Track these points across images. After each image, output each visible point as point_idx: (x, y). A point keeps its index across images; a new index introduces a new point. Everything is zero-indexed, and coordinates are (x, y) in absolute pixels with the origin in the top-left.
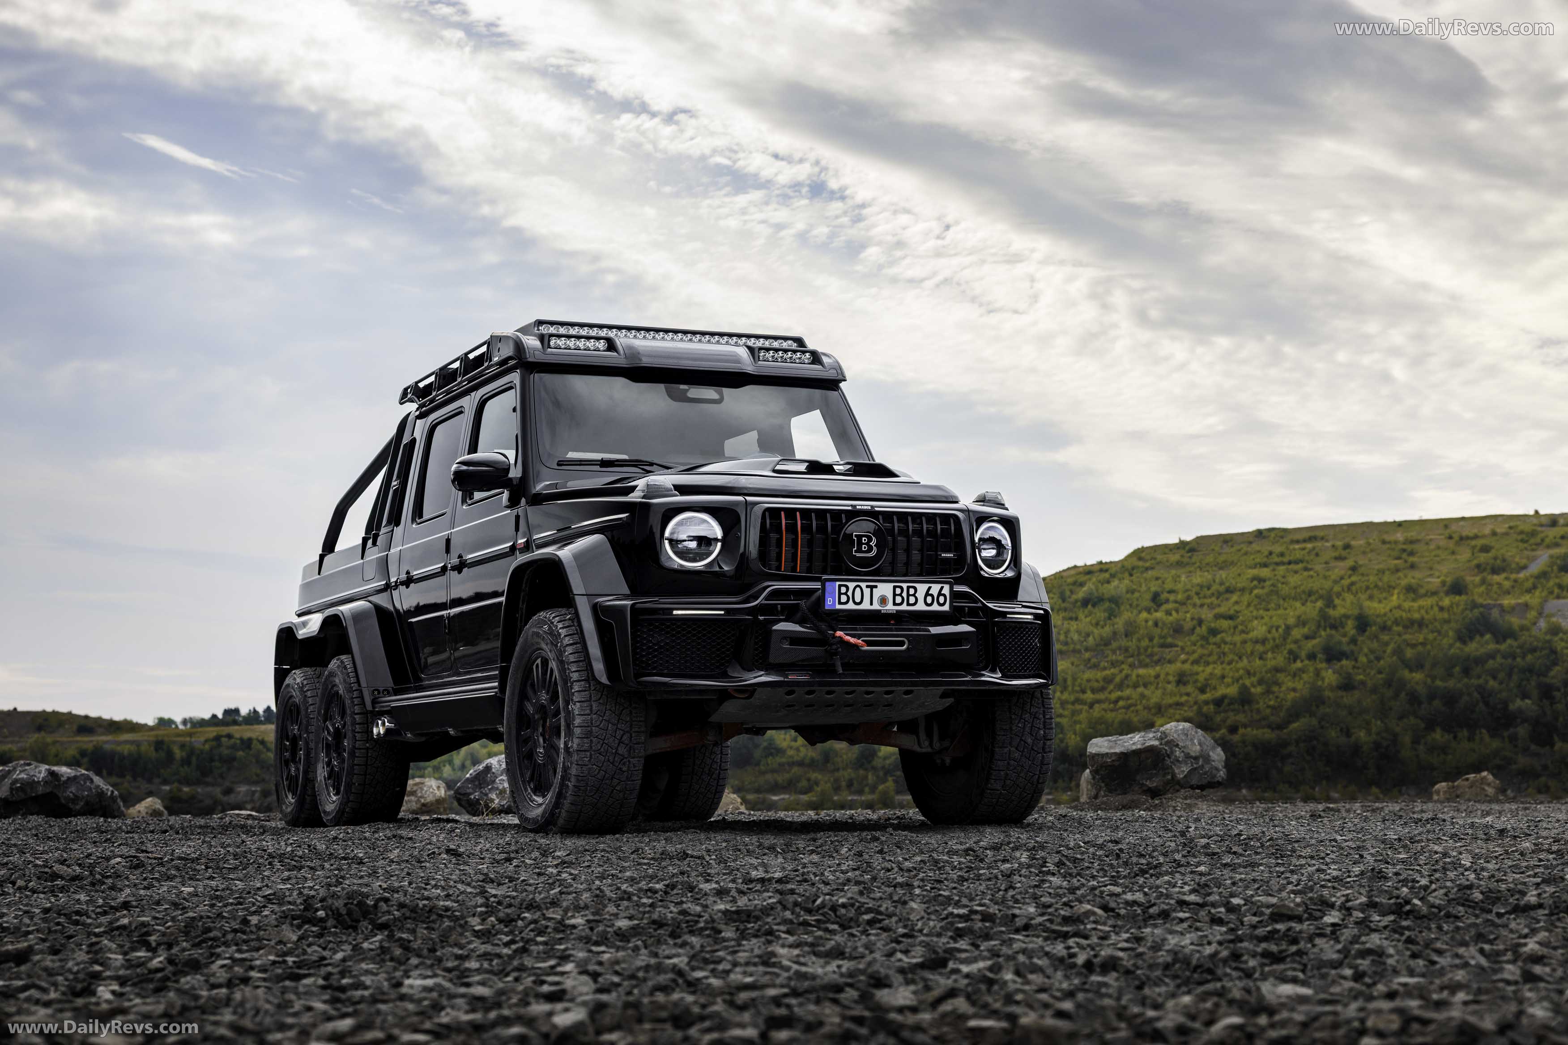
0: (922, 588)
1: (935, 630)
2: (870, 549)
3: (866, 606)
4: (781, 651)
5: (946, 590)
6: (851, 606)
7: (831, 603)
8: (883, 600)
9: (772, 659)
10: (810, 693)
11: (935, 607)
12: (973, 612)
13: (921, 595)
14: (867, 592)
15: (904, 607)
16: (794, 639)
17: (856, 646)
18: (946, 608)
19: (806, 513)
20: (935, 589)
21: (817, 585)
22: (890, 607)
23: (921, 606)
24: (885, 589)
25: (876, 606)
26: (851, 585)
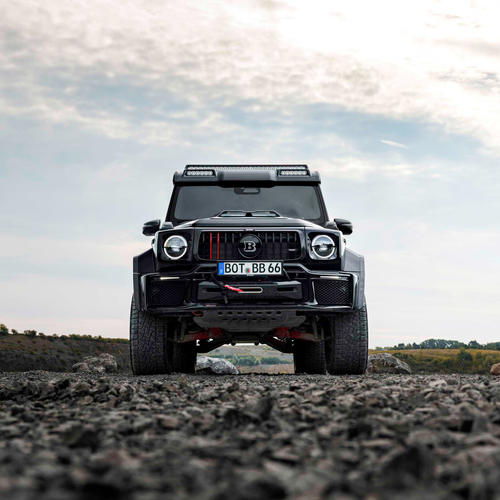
0: (267, 265)
1: (280, 283)
2: (253, 248)
3: (239, 273)
4: (203, 294)
5: (280, 265)
6: (231, 273)
7: (222, 272)
8: (248, 270)
9: (199, 298)
10: (220, 313)
11: (274, 273)
12: (301, 275)
13: (267, 267)
14: (239, 267)
15: (258, 273)
16: (209, 289)
17: (236, 292)
18: (280, 273)
19: (222, 233)
20: (274, 265)
21: (215, 265)
22: (251, 273)
23: (267, 273)
24: (248, 265)
25: (244, 273)
26: (232, 264)
